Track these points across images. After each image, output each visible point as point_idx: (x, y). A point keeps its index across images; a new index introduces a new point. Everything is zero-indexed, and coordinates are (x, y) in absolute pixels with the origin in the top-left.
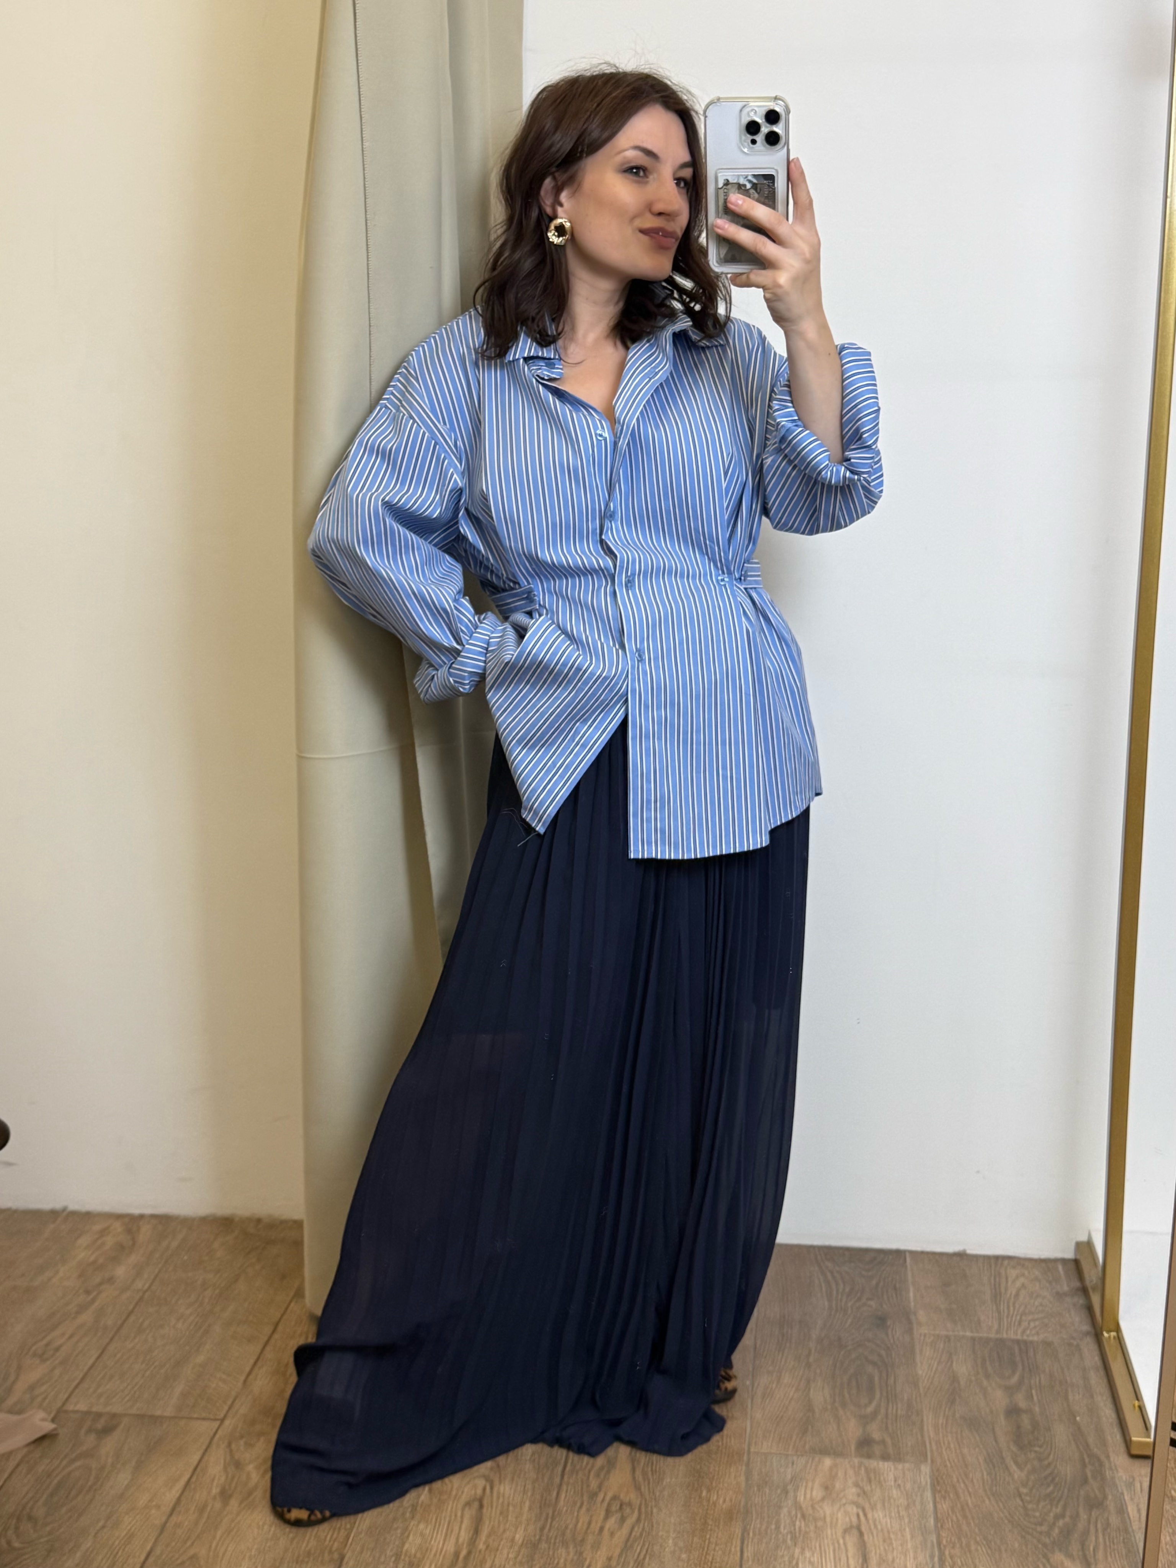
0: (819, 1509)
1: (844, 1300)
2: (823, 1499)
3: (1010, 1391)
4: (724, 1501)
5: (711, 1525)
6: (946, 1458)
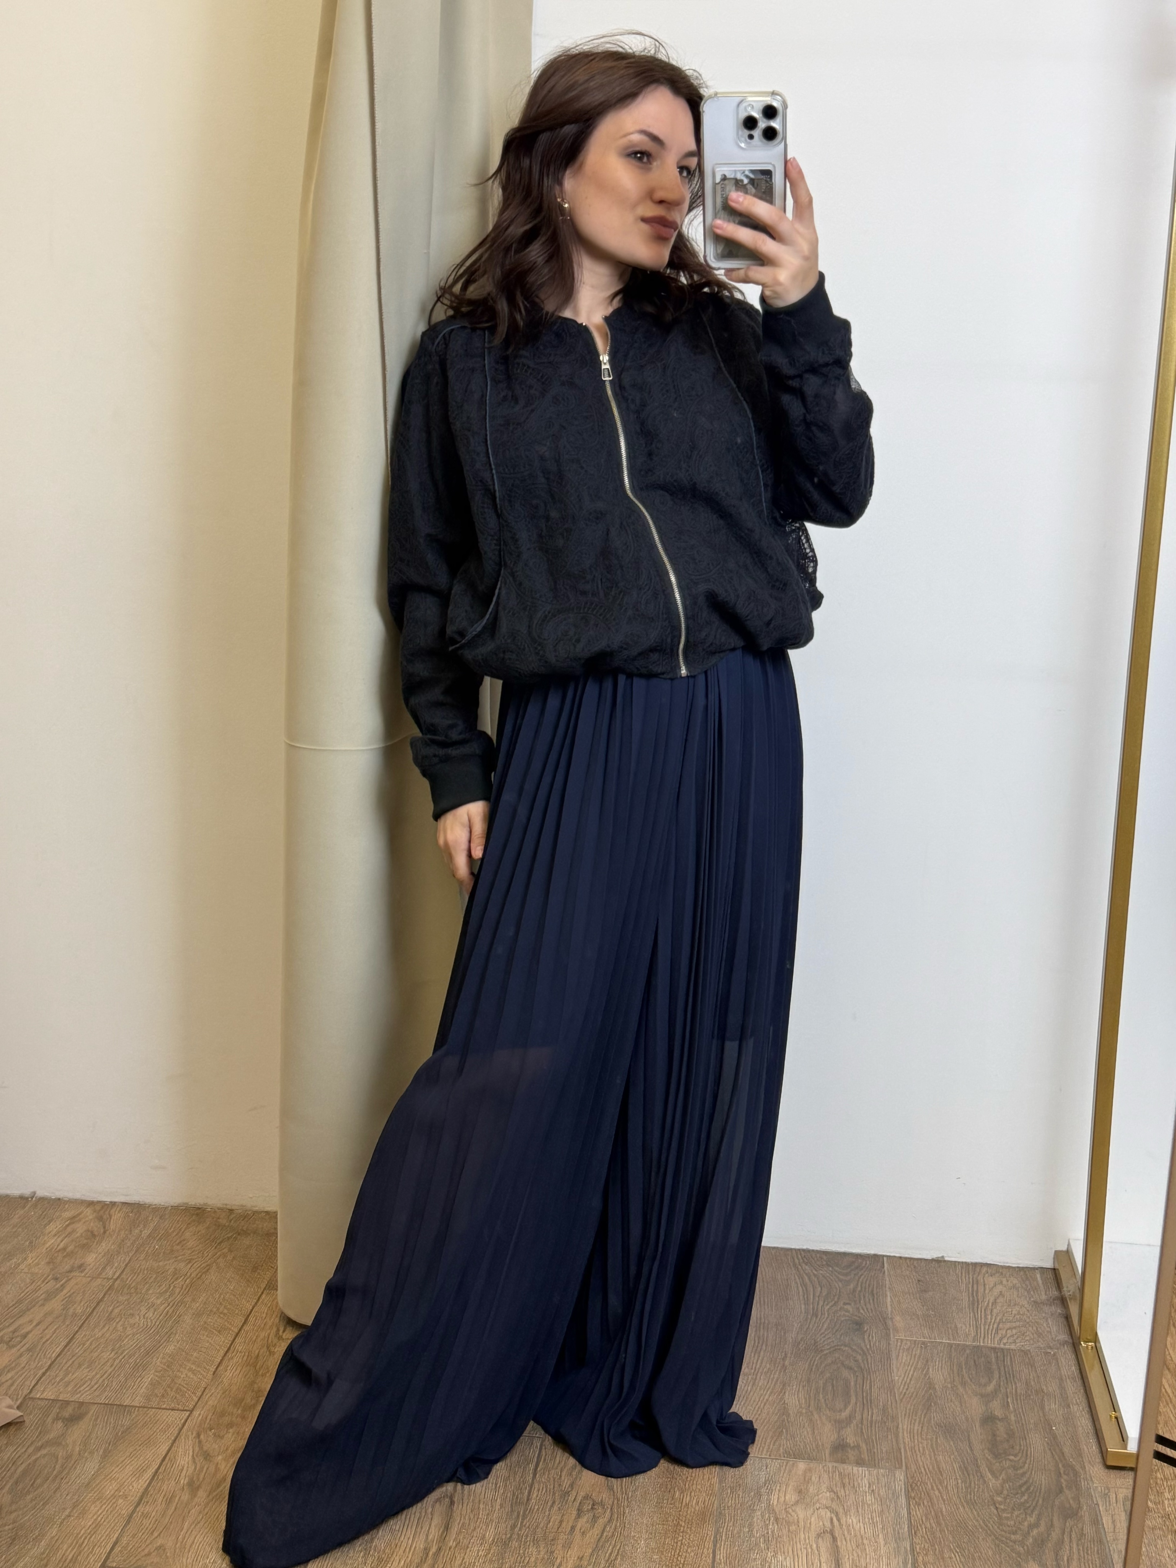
0: (793, 1514)
1: (821, 1303)
2: (797, 1503)
3: (987, 1398)
4: (697, 1503)
5: (684, 1527)
6: (921, 1464)
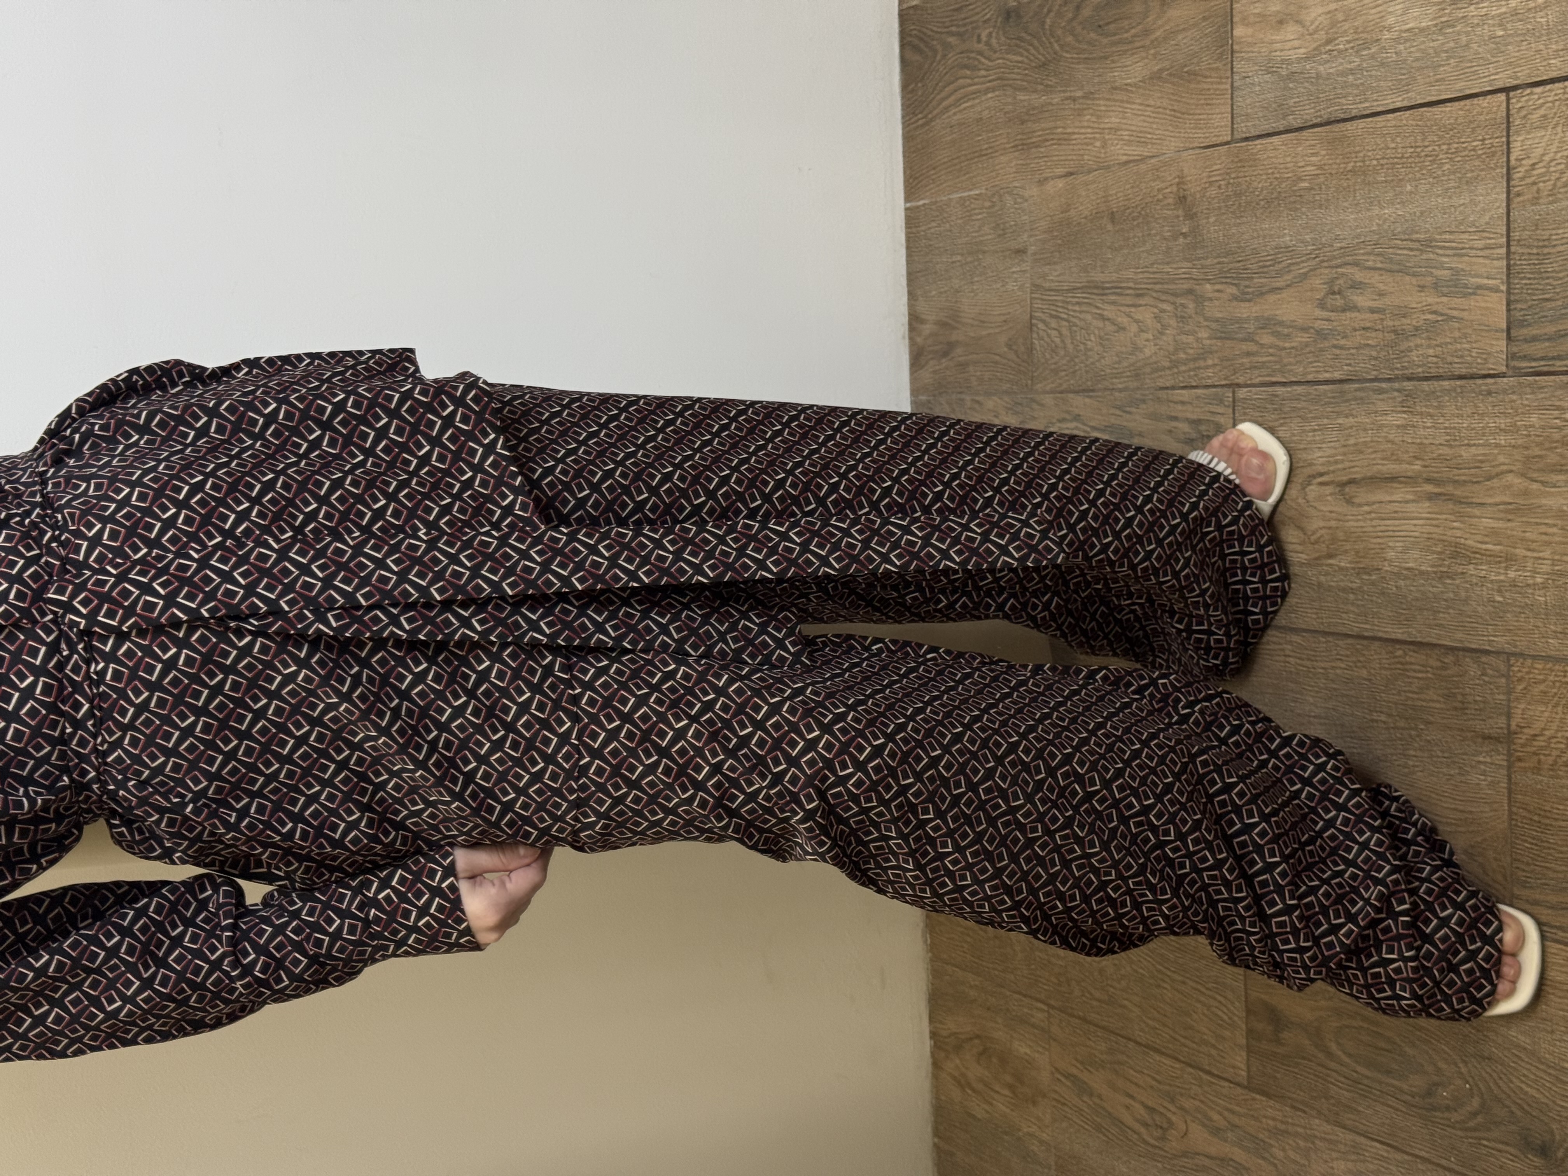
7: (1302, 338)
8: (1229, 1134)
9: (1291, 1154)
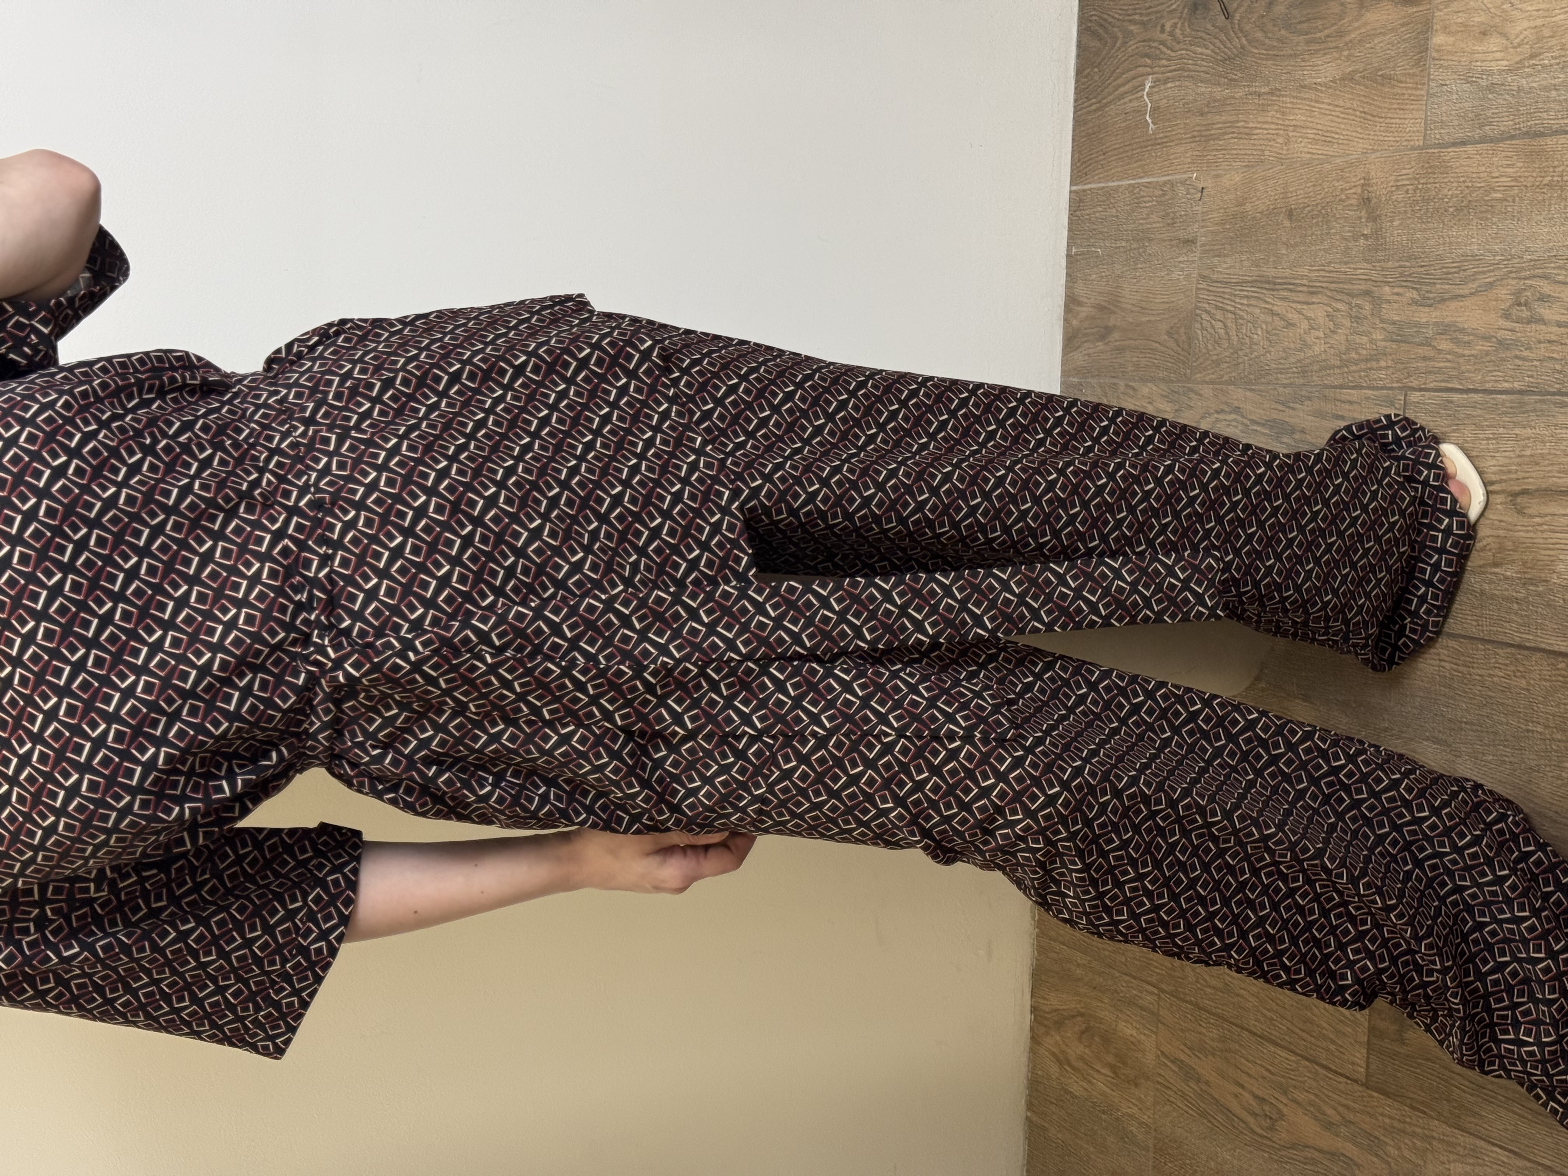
0: (1523, 36)
2: (1503, 34)
4: (1510, 166)
7: (1481, 347)
8: (1343, 1129)
9: (1407, 1153)
